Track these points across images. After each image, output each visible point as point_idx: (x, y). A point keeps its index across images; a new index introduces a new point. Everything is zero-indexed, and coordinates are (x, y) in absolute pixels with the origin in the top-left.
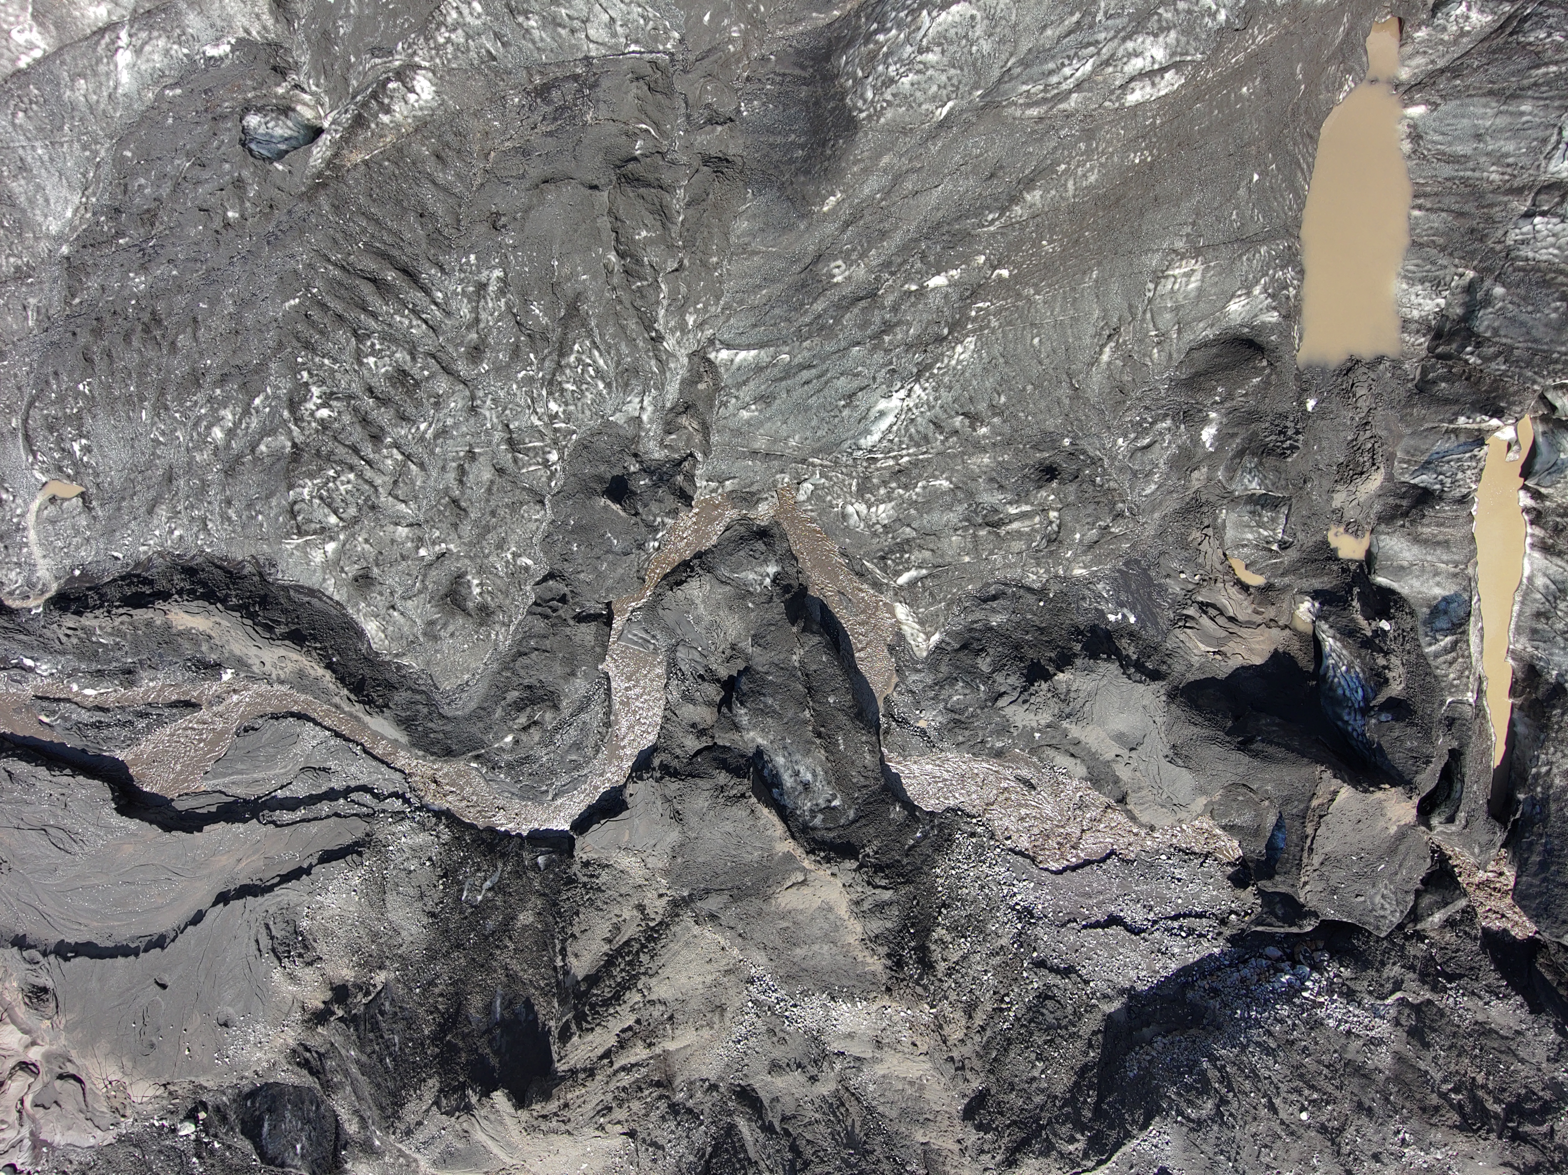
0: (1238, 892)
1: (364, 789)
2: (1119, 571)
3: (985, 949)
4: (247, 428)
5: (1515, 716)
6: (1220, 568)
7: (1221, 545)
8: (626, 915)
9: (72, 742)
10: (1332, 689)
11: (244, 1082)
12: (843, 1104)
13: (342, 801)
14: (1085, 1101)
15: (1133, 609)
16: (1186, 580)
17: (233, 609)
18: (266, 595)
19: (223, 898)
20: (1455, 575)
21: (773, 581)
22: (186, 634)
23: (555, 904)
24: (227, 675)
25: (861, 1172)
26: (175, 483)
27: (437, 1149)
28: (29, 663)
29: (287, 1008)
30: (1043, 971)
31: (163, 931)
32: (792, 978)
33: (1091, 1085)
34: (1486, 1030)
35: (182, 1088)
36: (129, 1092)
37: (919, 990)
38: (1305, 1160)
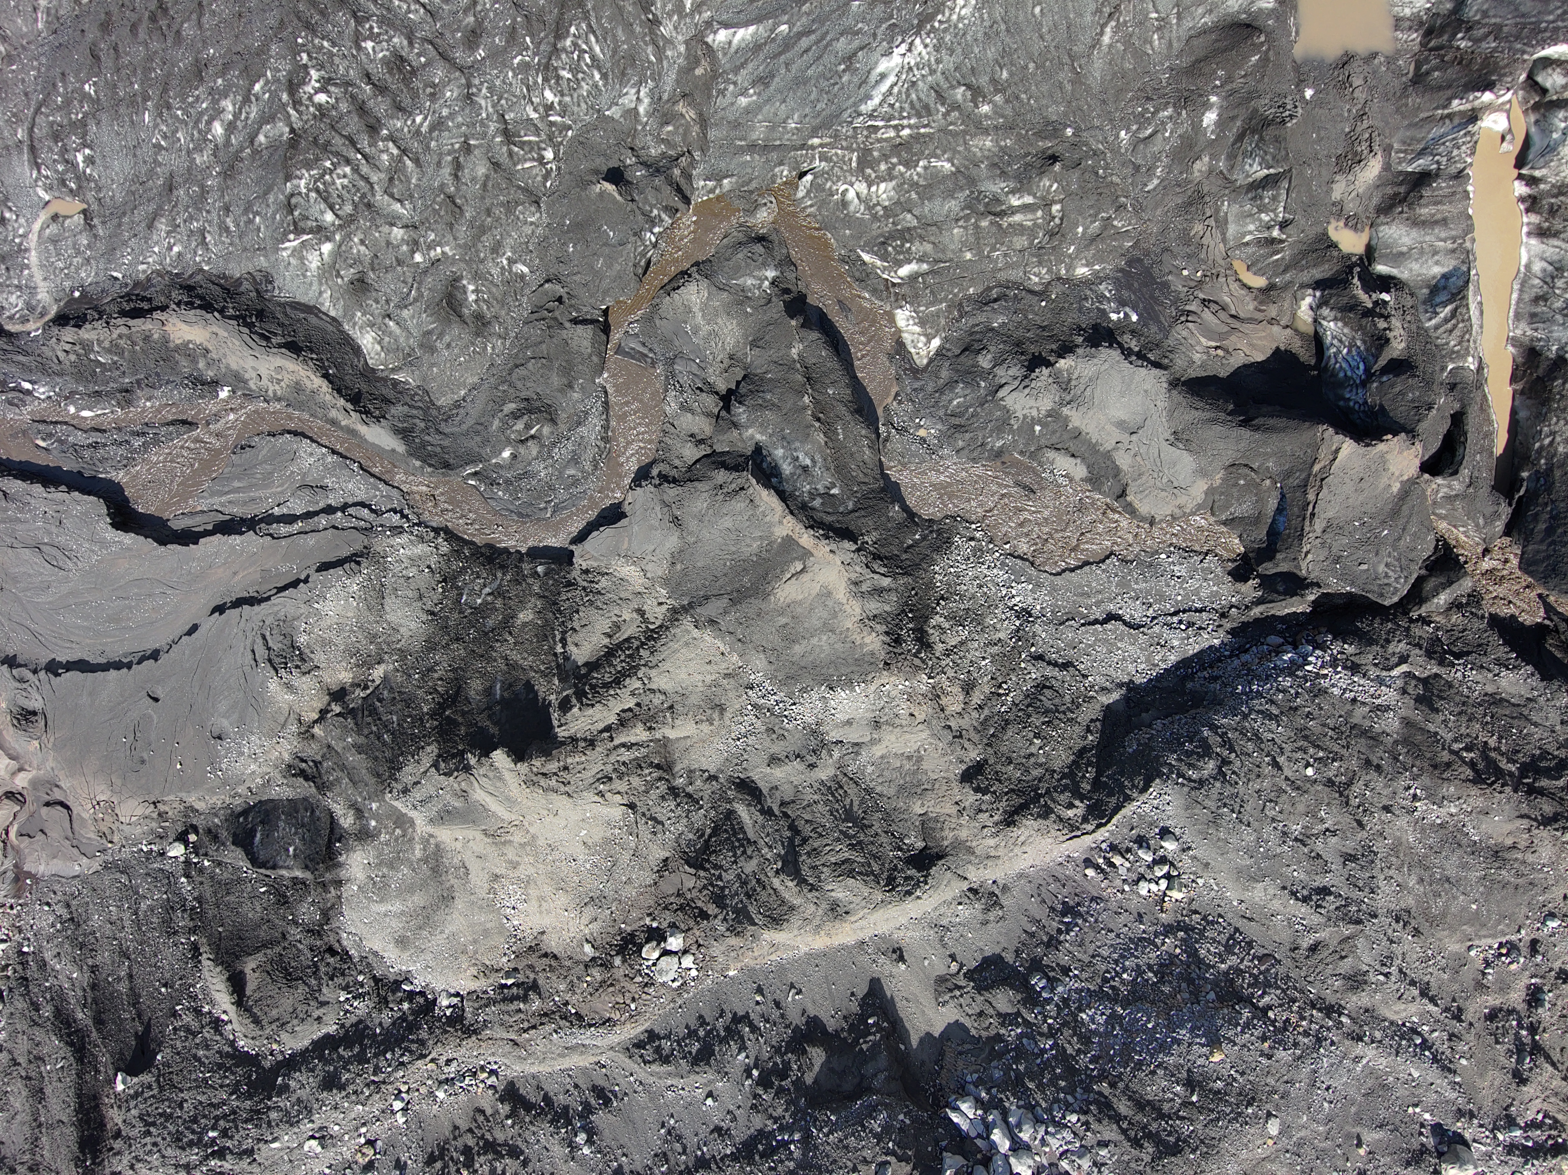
0: (1238, 585)
1: (363, 505)
2: (1122, 270)
3: (984, 638)
4: (247, 118)
5: (1517, 403)
6: (1222, 263)
7: (1224, 240)
8: (626, 616)
9: (68, 465)
10: (1333, 375)
11: (238, 801)
12: (841, 787)
13: (339, 514)
14: (1084, 776)
15: (1135, 309)
16: (1188, 278)
17: (230, 318)
18: (263, 310)
19: (220, 609)
20: (1453, 251)
21: (772, 283)
22: (185, 349)
23: (555, 603)
24: (224, 393)
25: (860, 843)
26: (175, 193)
27: (434, 808)
28: (27, 386)
29: (282, 719)
30: (1041, 664)
31: (157, 646)
32: (791, 678)
33: (1089, 763)
34: (1495, 700)
35: (173, 809)
36: (117, 811)
37: (917, 662)
38: (1312, 813)
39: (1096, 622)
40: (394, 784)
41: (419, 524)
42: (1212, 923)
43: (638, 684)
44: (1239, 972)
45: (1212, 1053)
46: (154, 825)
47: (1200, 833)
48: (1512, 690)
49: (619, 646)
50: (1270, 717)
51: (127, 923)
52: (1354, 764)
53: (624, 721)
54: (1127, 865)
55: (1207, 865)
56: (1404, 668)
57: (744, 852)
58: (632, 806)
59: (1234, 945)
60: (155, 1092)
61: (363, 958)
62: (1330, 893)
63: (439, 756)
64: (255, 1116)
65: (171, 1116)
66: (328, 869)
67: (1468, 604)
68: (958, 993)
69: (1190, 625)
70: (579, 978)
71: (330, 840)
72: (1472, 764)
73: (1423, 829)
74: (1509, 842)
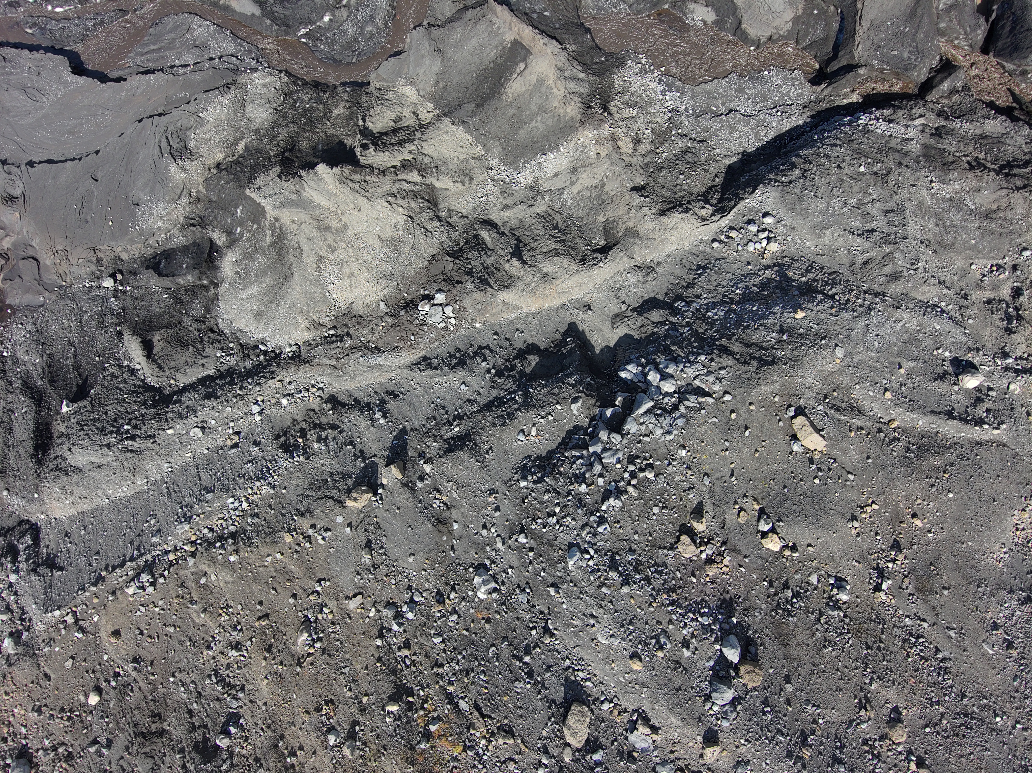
0: (815, 88)
1: (232, 55)
3: (647, 118)
8: (406, 114)
11: (150, 251)
12: (551, 216)
13: (217, 61)
14: (712, 197)
19: (140, 120)
23: (358, 104)
25: (563, 241)
27: (278, 199)
29: (179, 192)
30: (685, 139)
32: (518, 157)
33: (716, 191)
34: (983, 137)
35: (106, 256)
36: (69, 257)
37: (602, 117)
38: (864, 191)
39: (722, 114)
40: (251, 186)
41: (269, 67)
42: (797, 260)
43: (414, 148)
44: (814, 280)
45: (796, 314)
47: (789, 210)
48: (993, 130)
49: (401, 128)
50: (836, 145)
51: (74, 328)
52: (891, 164)
53: (405, 166)
54: (741, 236)
55: (794, 228)
56: (922, 121)
57: (486, 253)
58: (411, 217)
59: (812, 269)
60: (89, 408)
61: (232, 334)
62: (876, 231)
63: (281, 173)
64: (157, 417)
65: (99, 419)
67: (962, 91)
68: (626, 320)
69: (783, 113)
70: (377, 325)
71: (210, 251)
72: (968, 163)
73: (937, 199)
74: (994, 207)
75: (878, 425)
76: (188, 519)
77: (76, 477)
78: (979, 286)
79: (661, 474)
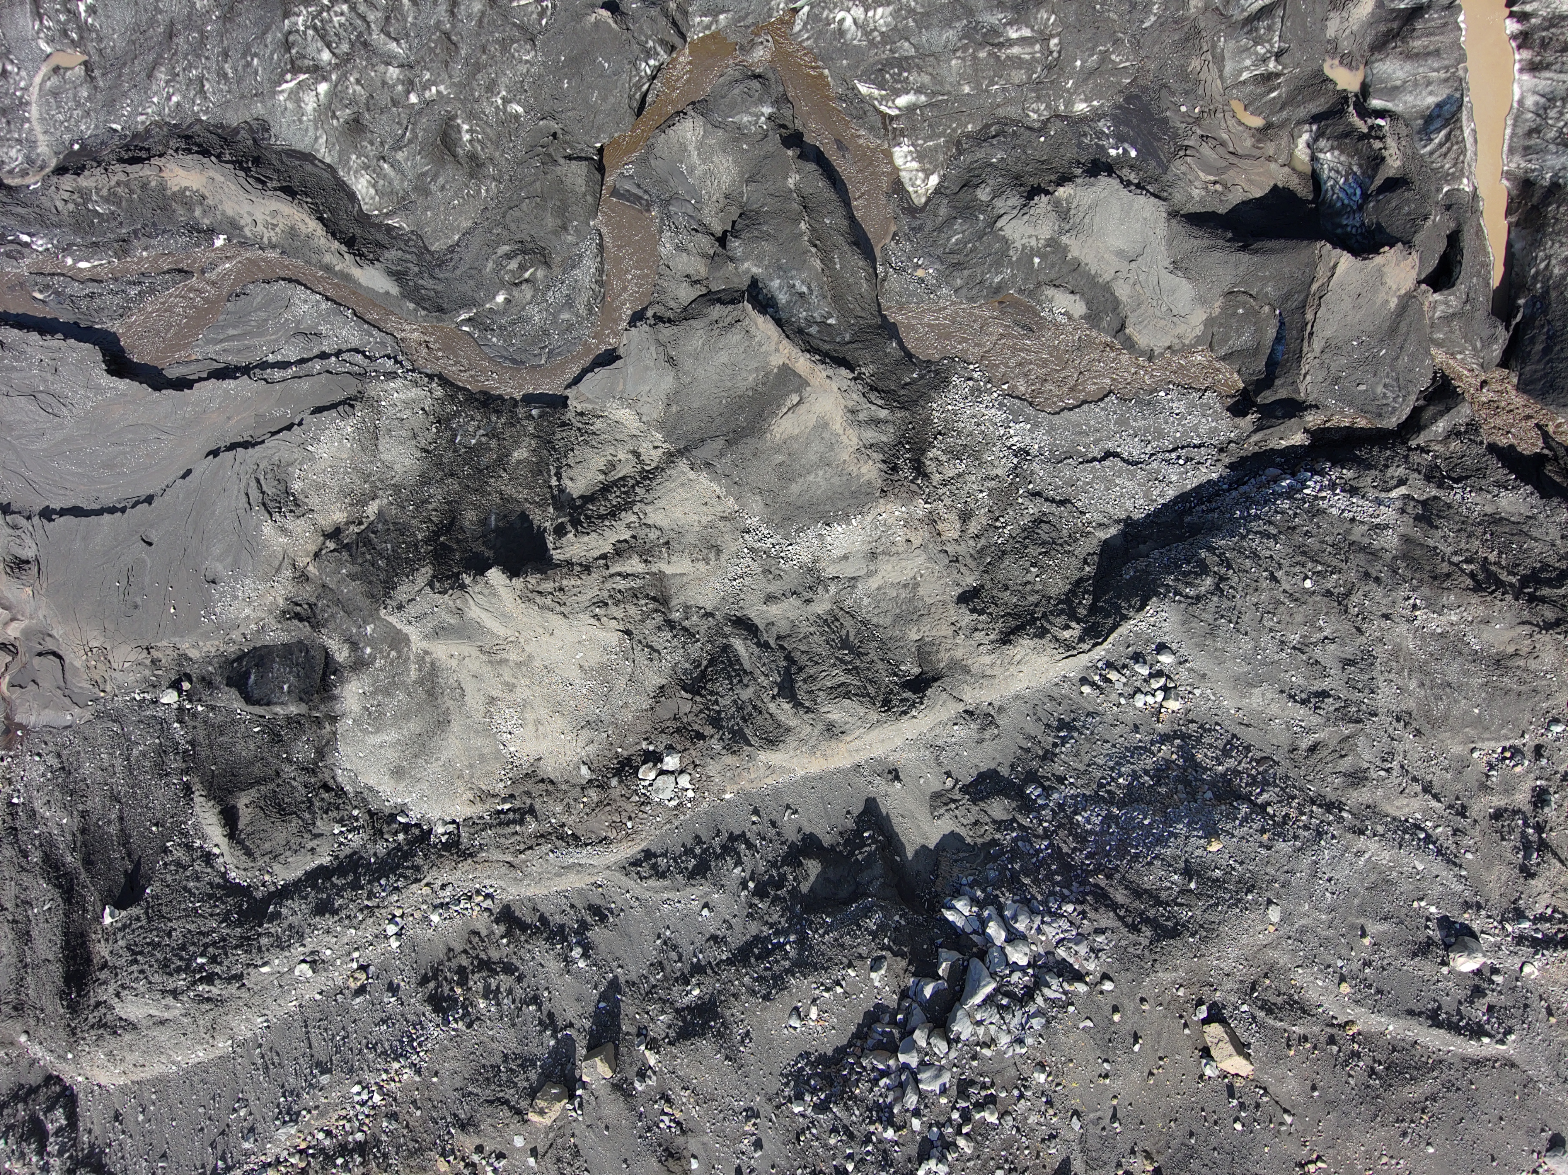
0: (1238, 420)
1: (357, 351)
3: (981, 472)
5: (1513, 236)
6: (1220, 99)
7: (1221, 77)
8: (622, 456)
9: (65, 316)
10: (1331, 205)
11: (232, 648)
12: (838, 620)
13: (333, 359)
14: (1080, 603)
15: (1133, 145)
16: (1186, 114)
17: (227, 162)
18: (259, 157)
19: (215, 453)
20: (1447, 80)
21: (768, 121)
22: (181, 196)
23: (549, 442)
24: (219, 242)
25: (856, 668)
26: (175, 40)
27: (430, 624)
28: (25, 238)
29: (277, 563)
30: (1038, 500)
31: (151, 492)
32: (788, 519)
33: (1086, 592)
34: (1495, 519)
35: (166, 656)
36: (110, 657)
37: (914, 487)
38: (1311, 622)
39: (1094, 459)
40: (388, 601)
41: (413, 371)
42: (1209, 730)
43: (634, 518)
44: (1236, 773)
45: (1209, 843)
46: (147, 672)
47: (1197, 645)
48: (1512, 509)
49: (615, 483)
50: (1268, 536)
51: (118, 769)
52: (1353, 576)
53: (620, 551)
54: (1124, 680)
55: (1204, 676)
56: (1403, 490)
57: (740, 681)
58: (628, 633)
59: (1231, 750)
60: (144, 923)
61: (357, 794)
62: (1329, 696)
63: (434, 577)
64: (245, 942)
65: (159, 944)
66: (323, 701)
67: (1466, 432)
68: (953, 806)
69: (1188, 459)
70: (575, 800)
71: (324, 673)
72: (1472, 575)
73: (1423, 638)
74: (1510, 650)
75: (1329, 1030)
76: (295, 1118)
77: (127, 1037)
78: (1485, 787)
79: (1007, 1113)
